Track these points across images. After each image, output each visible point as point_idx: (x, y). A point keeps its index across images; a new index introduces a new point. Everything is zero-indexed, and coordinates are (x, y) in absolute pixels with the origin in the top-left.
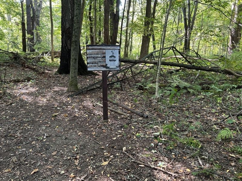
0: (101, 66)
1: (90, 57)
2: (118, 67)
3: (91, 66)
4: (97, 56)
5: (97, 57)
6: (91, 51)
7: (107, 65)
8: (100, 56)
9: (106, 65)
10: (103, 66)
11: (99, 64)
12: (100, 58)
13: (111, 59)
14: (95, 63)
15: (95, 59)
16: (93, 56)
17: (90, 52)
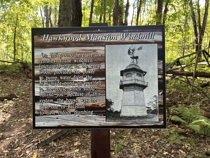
0: (88, 109)
1: (44, 76)
2: (154, 112)
3: (50, 109)
4: (73, 69)
5: (72, 75)
6: (48, 52)
7: (111, 103)
8: (82, 70)
9: (109, 103)
10: (96, 110)
11: (80, 102)
12: (85, 79)
13: (128, 80)
14: (64, 98)
15: (62, 81)
16: (56, 70)
17: (45, 56)
